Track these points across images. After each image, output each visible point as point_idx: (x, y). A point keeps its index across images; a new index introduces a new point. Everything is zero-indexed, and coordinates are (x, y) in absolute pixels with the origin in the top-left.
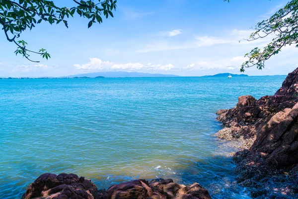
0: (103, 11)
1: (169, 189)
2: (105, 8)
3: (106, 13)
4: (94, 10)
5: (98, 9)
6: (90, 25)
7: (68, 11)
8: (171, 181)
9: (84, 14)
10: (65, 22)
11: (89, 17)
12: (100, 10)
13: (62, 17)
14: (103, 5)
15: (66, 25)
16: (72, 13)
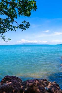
0: (26, 27)
1: (45, 83)
2: (27, 26)
3: (27, 27)
4: (23, 27)
5: (25, 26)
6: (22, 31)
7: (16, 27)
8: (46, 80)
9: (21, 28)
10: (15, 30)
11: (22, 29)
12: (25, 27)
13: (15, 29)
14: (26, 25)
15: (16, 31)
16: (17, 28)
